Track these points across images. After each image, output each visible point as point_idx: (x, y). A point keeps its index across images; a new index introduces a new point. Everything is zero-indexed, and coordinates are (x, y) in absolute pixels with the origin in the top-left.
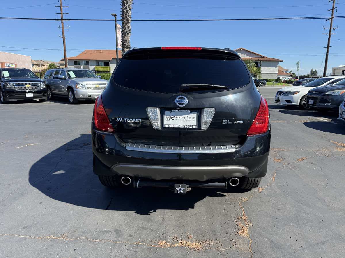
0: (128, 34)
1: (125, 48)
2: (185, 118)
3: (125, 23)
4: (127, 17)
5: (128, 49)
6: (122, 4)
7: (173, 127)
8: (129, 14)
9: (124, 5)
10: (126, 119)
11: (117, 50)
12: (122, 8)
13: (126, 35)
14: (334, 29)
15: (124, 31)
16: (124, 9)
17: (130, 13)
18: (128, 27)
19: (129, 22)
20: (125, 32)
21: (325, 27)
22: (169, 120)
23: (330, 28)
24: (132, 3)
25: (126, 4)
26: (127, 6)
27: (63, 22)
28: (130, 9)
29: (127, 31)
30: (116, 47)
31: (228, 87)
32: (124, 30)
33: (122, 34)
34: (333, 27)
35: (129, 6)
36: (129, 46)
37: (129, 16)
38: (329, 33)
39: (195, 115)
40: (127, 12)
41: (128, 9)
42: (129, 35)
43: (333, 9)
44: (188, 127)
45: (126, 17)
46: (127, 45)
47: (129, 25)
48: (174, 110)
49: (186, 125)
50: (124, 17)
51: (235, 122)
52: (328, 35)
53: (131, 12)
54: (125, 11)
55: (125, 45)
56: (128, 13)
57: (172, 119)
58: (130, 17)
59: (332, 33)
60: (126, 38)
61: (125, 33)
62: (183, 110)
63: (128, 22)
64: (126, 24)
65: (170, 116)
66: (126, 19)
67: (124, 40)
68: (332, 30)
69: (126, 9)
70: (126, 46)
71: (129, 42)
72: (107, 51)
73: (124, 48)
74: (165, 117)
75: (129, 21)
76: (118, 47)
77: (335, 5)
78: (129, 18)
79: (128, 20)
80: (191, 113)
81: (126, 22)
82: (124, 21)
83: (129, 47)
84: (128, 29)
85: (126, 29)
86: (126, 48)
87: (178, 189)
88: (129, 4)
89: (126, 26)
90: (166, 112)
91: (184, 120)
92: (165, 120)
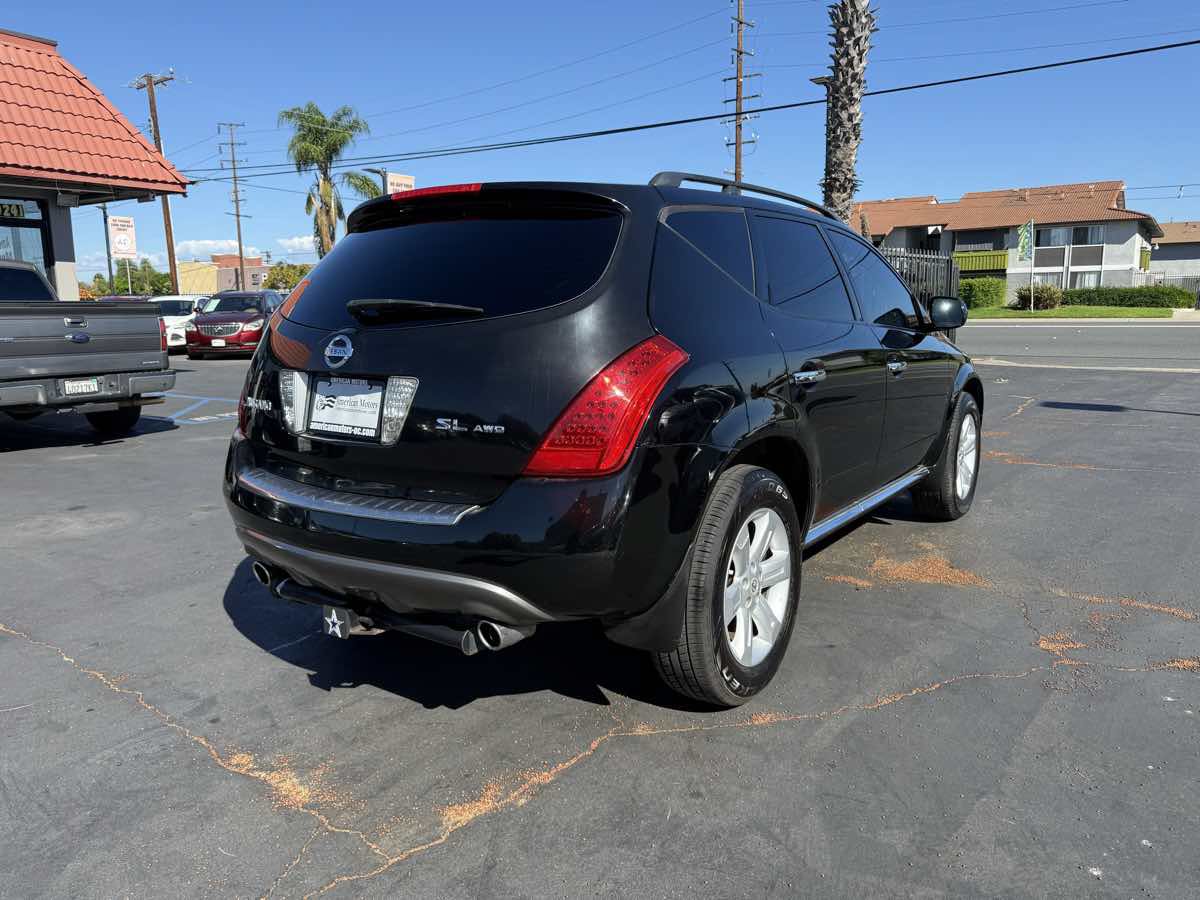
0: (847, 141)
1: (835, 190)
2: (355, 403)
3: (840, 103)
4: (849, 82)
5: (844, 192)
6: (833, 40)
7: (326, 430)
8: (858, 71)
9: (840, 42)
12: (834, 53)
13: (842, 145)
15: (834, 133)
16: (838, 56)
17: (861, 64)
18: (850, 118)
19: (855, 99)
20: (838, 136)
22: (324, 408)
24: (872, 31)
25: (845, 39)
26: (850, 42)
27: (740, 126)
28: (860, 54)
29: (847, 130)
31: (481, 310)
32: (836, 128)
33: (829, 143)
35: (857, 43)
36: (850, 181)
37: (855, 76)
39: (377, 397)
40: (850, 64)
41: (853, 53)
42: (853, 144)
44: (357, 432)
45: (845, 82)
46: (842, 179)
47: (856, 109)
48: (335, 379)
49: (353, 427)
50: (838, 84)
51: (478, 428)
53: (864, 64)
54: (843, 61)
55: (836, 180)
56: (853, 69)
57: (328, 405)
60: (841, 157)
61: (837, 138)
63: (852, 99)
64: (844, 107)
65: (327, 397)
66: (844, 89)
67: (833, 163)
69: (848, 54)
70: (838, 183)
71: (849, 170)
72: (880, 202)
73: (832, 192)
75: (856, 96)
78: (854, 84)
79: (849, 92)
80: (370, 391)
81: (845, 99)
83: (851, 185)
84: (849, 125)
85: (841, 124)
86: (839, 191)
88: (858, 35)
89: (844, 115)
90: (321, 385)
91: (352, 411)
92: (315, 408)
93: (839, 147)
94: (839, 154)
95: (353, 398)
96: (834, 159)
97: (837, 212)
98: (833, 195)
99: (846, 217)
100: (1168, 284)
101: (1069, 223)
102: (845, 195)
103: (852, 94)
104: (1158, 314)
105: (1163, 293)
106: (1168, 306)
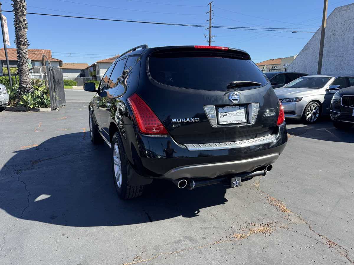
0: (24, 28)
2: (236, 114)
3: (19, 15)
4: (22, 8)
5: (25, 46)
7: (227, 123)
8: (24, 5)
10: (182, 119)
11: (5, 48)
14: (212, 37)
15: (18, 24)
17: (25, 3)
18: (24, 20)
19: (25, 14)
20: (20, 26)
21: (205, 35)
22: (223, 117)
23: (210, 36)
29: (23, 24)
30: (4, 43)
33: (16, 28)
34: (211, 36)
36: (26, 42)
37: (23, 6)
38: (209, 40)
39: (243, 110)
42: (26, 30)
43: (210, 20)
44: (240, 122)
45: (20, 8)
46: (24, 41)
47: (25, 18)
48: (226, 107)
49: (238, 121)
50: (18, 8)
51: (271, 115)
52: (209, 42)
56: (22, 4)
57: (225, 115)
58: (26, 9)
59: (211, 40)
60: (22, 33)
62: (234, 107)
63: (23, 14)
64: (21, 16)
65: (224, 113)
66: (20, 10)
67: (19, 35)
68: (211, 38)
70: (22, 42)
74: (219, 114)
76: (7, 44)
77: (211, 16)
78: (23, 9)
79: (22, 11)
80: (239, 109)
81: (21, 14)
82: (18, 13)
83: (27, 44)
84: (23, 23)
85: (21, 22)
86: (23, 45)
87: (234, 182)
89: (21, 19)
90: (220, 109)
91: (235, 116)
92: (220, 117)
93: (21, 30)
94: (22, 32)
95: (234, 112)
96: (20, 34)
97: (24, 52)
98: (21, 46)
99: (27, 55)
100: (70, 80)
101: (40, 61)
102: (25, 47)
103: (23, 13)
104: (70, 88)
105: (69, 82)
106: (71, 85)
